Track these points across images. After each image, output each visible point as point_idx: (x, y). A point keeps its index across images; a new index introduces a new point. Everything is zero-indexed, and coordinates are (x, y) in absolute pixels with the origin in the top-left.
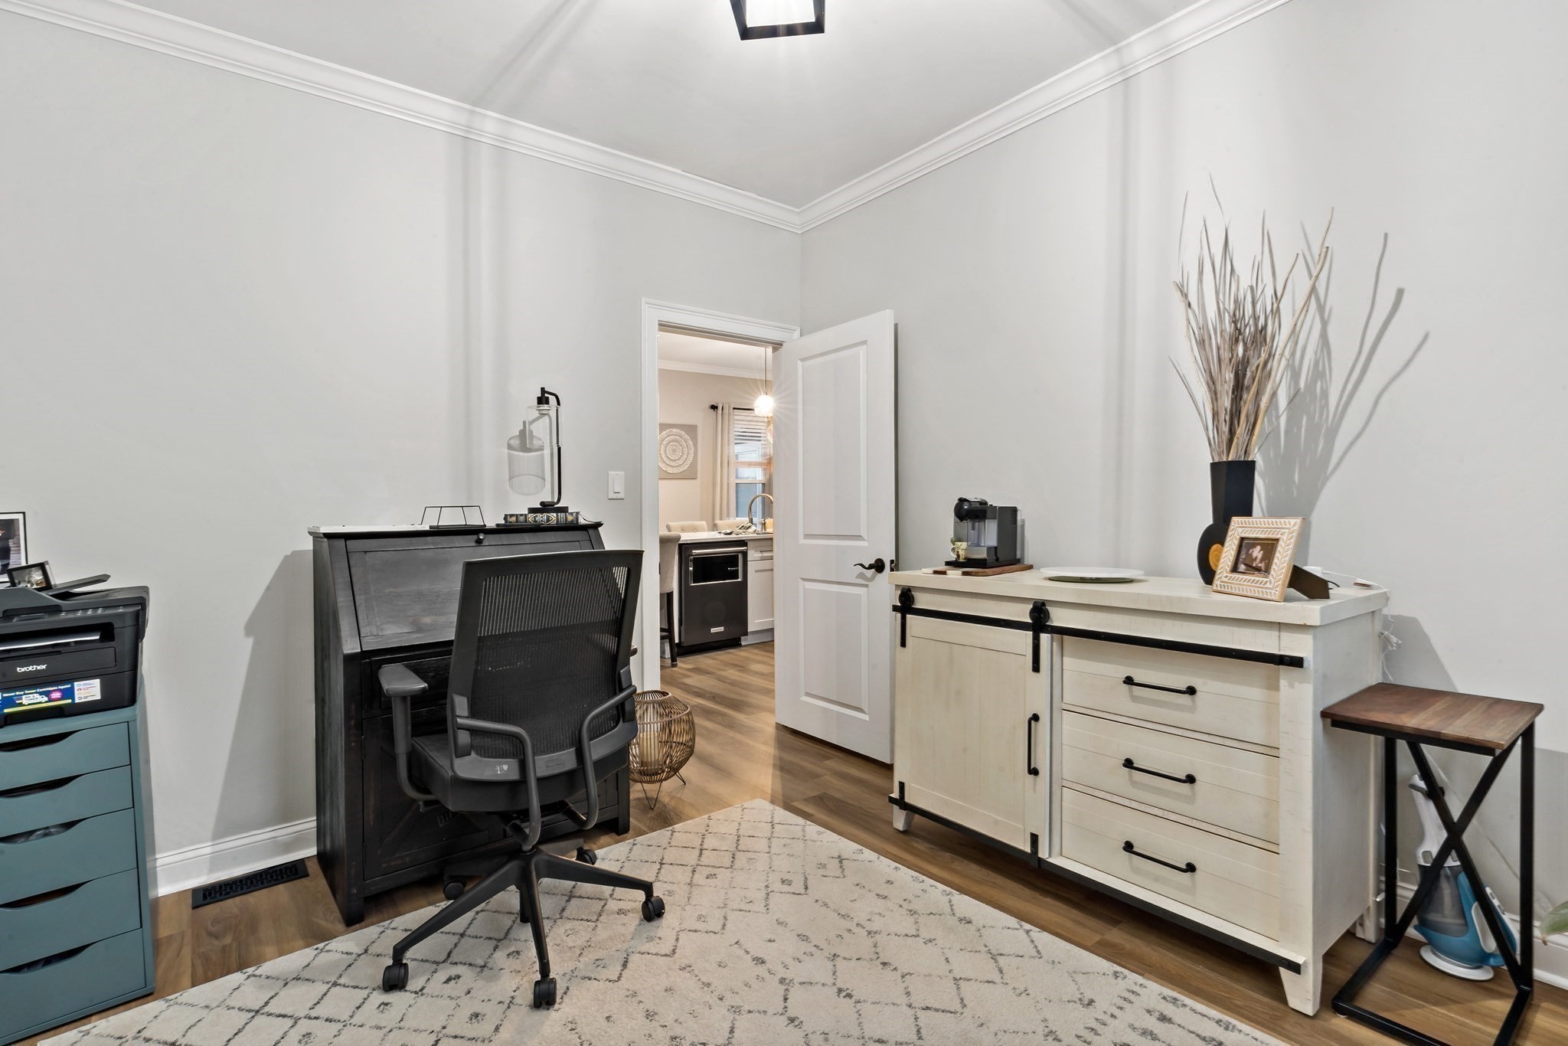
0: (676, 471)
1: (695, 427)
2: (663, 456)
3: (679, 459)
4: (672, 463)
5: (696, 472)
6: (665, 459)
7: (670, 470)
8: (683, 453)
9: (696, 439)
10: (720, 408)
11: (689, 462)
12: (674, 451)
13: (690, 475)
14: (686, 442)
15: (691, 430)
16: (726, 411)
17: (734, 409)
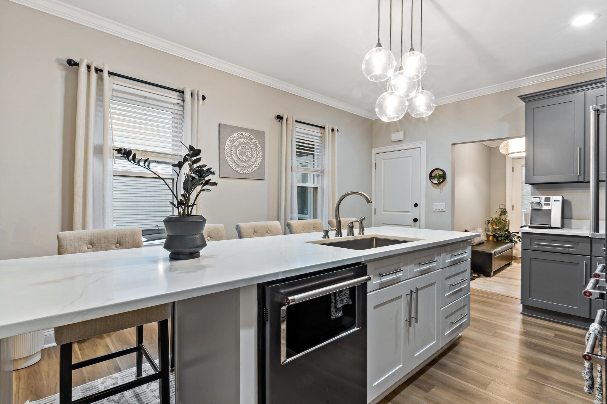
0: (245, 171)
1: (263, 133)
2: (234, 157)
3: (249, 161)
4: (242, 164)
5: (264, 175)
6: (235, 159)
7: (240, 171)
8: (252, 156)
9: (264, 144)
10: (285, 119)
11: (258, 165)
12: (244, 152)
13: (258, 176)
14: (255, 146)
15: (260, 135)
16: (290, 122)
17: (297, 121)
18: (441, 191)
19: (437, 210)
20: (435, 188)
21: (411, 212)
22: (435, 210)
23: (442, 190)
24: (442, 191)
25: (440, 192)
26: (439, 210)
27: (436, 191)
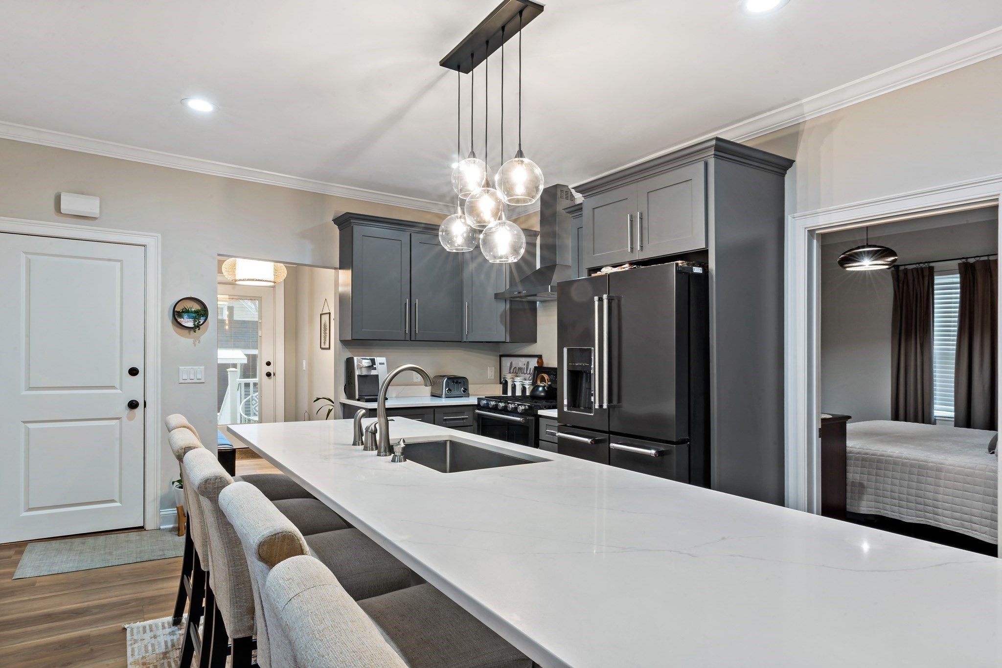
18: (197, 343)
19: (186, 381)
20: (182, 336)
21: (118, 386)
22: (183, 381)
23: (197, 341)
24: (199, 342)
25: (195, 345)
26: (193, 381)
27: (184, 341)
